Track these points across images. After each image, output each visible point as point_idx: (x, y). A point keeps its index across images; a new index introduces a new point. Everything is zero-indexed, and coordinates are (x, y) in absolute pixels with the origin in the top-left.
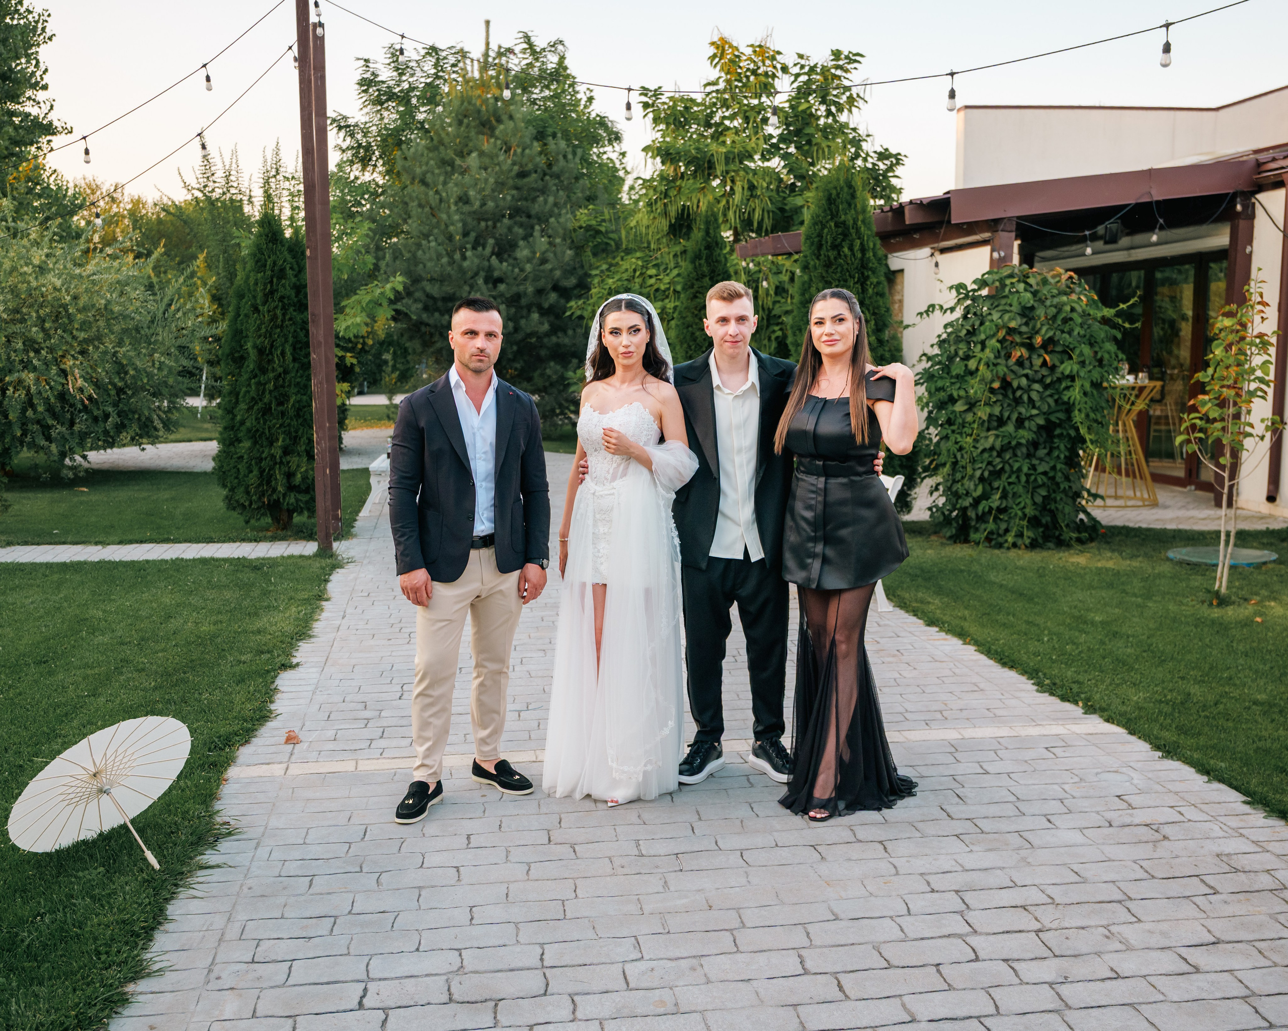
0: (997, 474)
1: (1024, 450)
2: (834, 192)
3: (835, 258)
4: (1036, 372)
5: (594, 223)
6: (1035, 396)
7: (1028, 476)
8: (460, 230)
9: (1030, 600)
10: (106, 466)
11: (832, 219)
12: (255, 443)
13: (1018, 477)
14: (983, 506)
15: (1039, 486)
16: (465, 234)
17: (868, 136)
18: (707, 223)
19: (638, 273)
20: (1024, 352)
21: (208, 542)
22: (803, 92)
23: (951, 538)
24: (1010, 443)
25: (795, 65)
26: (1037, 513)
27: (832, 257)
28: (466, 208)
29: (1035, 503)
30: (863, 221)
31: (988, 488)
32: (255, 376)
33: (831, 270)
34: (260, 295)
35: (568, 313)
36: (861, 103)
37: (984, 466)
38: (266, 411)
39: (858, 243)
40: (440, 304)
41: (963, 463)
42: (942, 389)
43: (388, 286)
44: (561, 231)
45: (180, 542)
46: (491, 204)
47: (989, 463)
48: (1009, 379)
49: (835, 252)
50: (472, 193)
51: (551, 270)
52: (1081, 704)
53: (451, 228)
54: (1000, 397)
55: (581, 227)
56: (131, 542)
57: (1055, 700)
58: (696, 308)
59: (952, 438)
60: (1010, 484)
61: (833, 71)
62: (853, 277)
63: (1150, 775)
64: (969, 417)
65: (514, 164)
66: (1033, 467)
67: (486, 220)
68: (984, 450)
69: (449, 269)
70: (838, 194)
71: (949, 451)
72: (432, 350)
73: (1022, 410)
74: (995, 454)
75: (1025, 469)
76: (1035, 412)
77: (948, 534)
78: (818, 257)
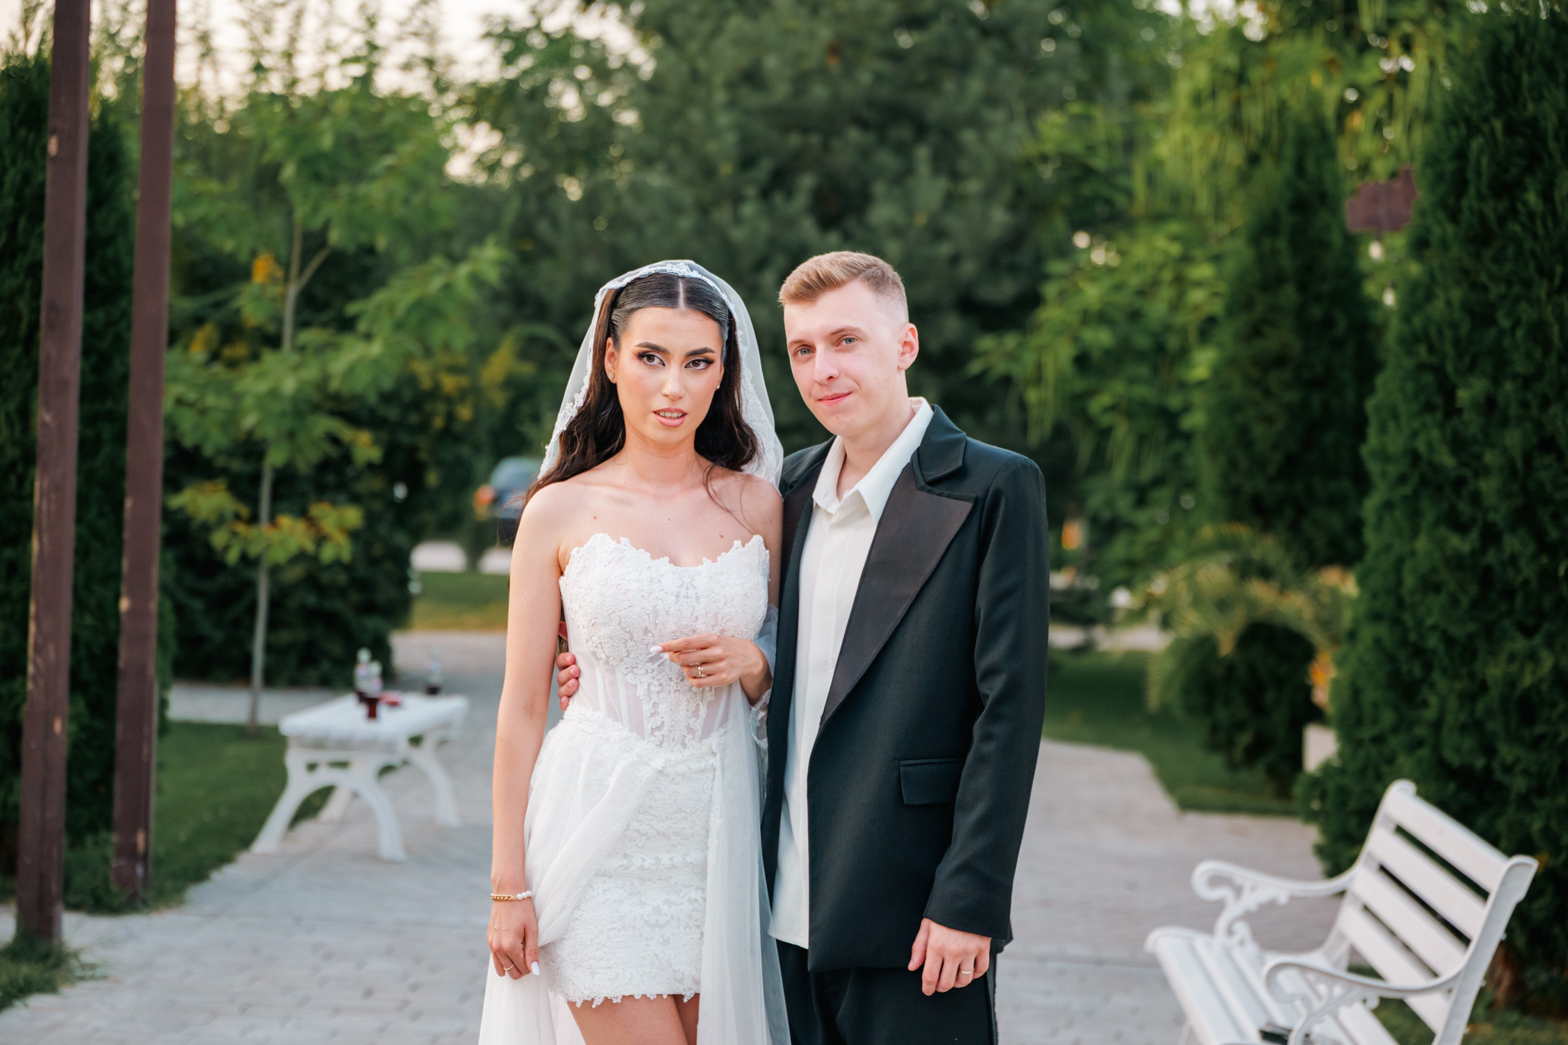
2: (1509, 38)
3: (1502, 221)
5: (1076, 146)
8: (732, 151)
11: (1497, 112)
16: (747, 162)
19: (1167, 275)
27: (1492, 217)
28: (752, 99)
33: (1488, 253)
35: (975, 367)
43: (463, 270)
44: (989, 164)
46: (819, 92)
49: (1503, 205)
50: (771, 63)
51: (955, 259)
53: (712, 147)
55: (1044, 158)
58: (1256, 363)
62: (1545, 273)
67: (805, 130)
70: (1519, 45)
78: (1454, 216)
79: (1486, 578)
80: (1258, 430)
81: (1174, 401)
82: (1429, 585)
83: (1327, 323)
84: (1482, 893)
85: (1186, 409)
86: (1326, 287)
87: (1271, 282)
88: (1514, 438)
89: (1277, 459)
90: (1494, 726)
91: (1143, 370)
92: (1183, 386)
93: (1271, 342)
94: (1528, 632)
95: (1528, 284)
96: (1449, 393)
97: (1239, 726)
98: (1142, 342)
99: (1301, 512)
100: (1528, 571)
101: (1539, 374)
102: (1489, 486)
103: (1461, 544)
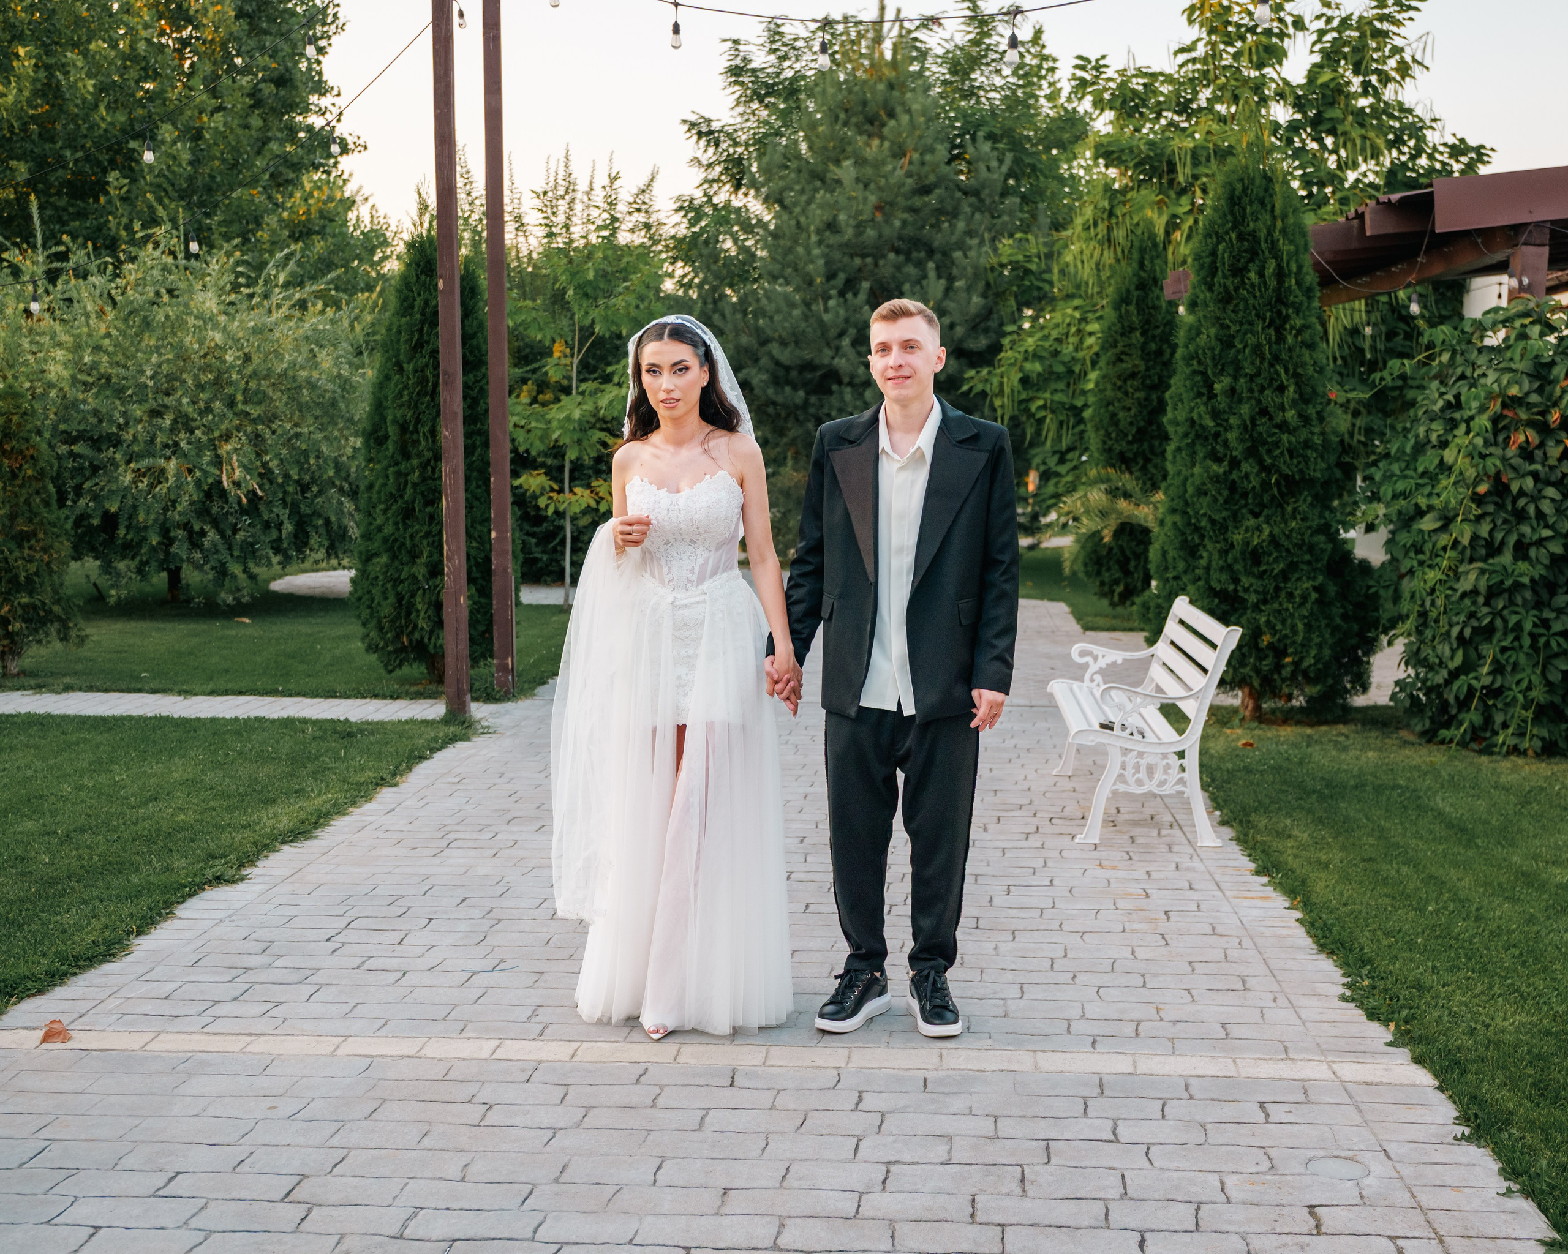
0: (1487, 632)
1: (1528, 595)
2: (1239, 186)
3: (1236, 289)
4: (1551, 468)
5: (1020, 258)
6: (1547, 507)
7: (1534, 637)
8: (822, 270)
9: (1470, 843)
10: (317, 592)
11: (1233, 228)
12: (394, 557)
13: (1517, 638)
14: (1460, 685)
15: (1557, 655)
16: (830, 276)
17: (1435, 120)
18: (1142, 251)
19: (1073, 329)
20: (1533, 436)
21: (327, 697)
22: (1331, 56)
23: (1423, 734)
24: (1502, 582)
25: (1318, 17)
26: (1557, 700)
27: (1231, 288)
28: (832, 239)
29: (1549, 684)
30: (1284, 231)
31: (1473, 654)
32: (397, 464)
33: (1230, 307)
34: (404, 348)
35: (965, 388)
36: (1416, 70)
37: (1462, 618)
38: (408, 514)
39: (1271, 265)
40: (794, 374)
41: (1433, 614)
42: (1404, 495)
44: (970, 270)
45: (290, 696)
46: (870, 233)
47: (1472, 615)
48: (1505, 480)
49: (1237, 280)
50: (842, 217)
52: (1392, 1025)
53: (811, 267)
54: (1491, 508)
55: (1003, 266)
56: (226, 693)
57: (1359, 1015)
58: (1119, 377)
59: (1419, 574)
60: (1504, 650)
61: (1378, 24)
62: (1261, 317)
63: (1406, 1171)
64: (1444, 539)
65: (909, 175)
66: (1546, 624)
67: (864, 256)
68: (1464, 595)
69: (803, 325)
70: (1245, 190)
71: (1413, 596)
72: (785, 440)
73: (1526, 529)
74: (1481, 600)
75: (1528, 626)
76: (1547, 533)
77: (1419, 728)
78: (1210, 289)
79: (1233, 487)
80: (1122, 415)
81: (1079, 403)
82: (1201, 492)
83: (1160, 352)
84: (1214, 646)
85: (1086, 405)
86: (1158, 332)
87: (1127, 331)
88: (1245, 409)
89: (1134, 431)
90: (1238, 567)
91: (1061, 385)
92: (1084, 392)
93: (1127, 366)
94: (1256, 515)
95: (1251, 324)
96: (1210, 387)
97: (1116, 582)
98: (1060, 369)
99: (1147, 460)
100: (1255, 482)
101: (1258, 374)
102: (1232, 436)
103: (1218, 469)
